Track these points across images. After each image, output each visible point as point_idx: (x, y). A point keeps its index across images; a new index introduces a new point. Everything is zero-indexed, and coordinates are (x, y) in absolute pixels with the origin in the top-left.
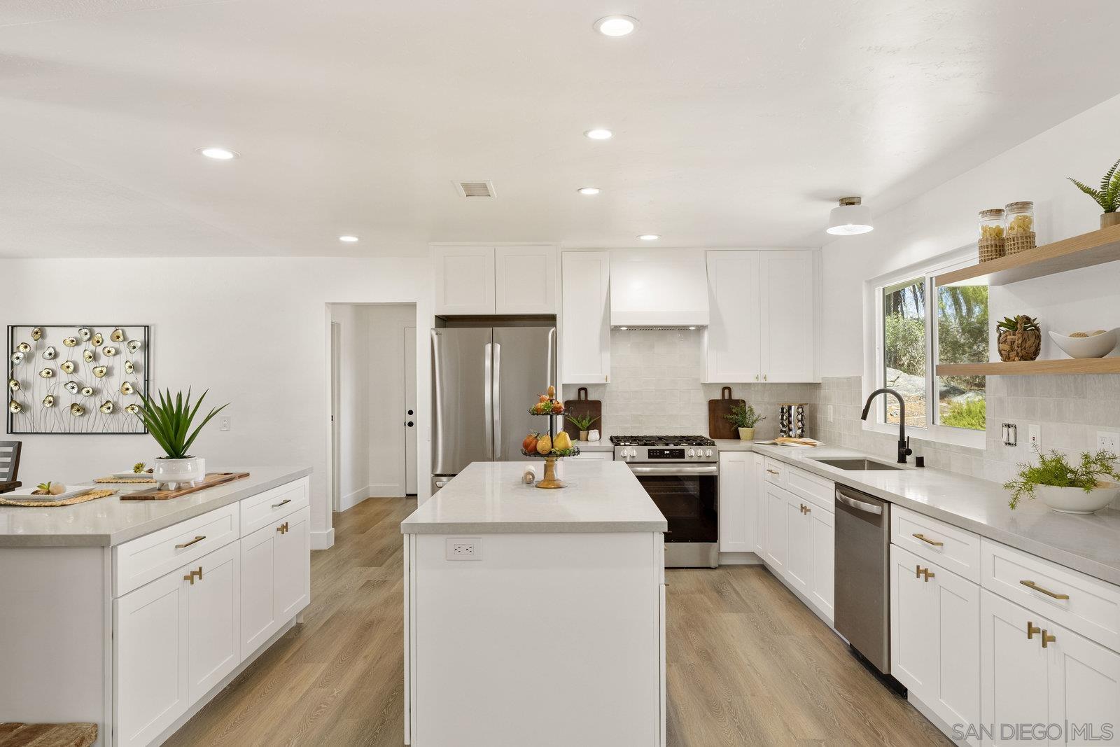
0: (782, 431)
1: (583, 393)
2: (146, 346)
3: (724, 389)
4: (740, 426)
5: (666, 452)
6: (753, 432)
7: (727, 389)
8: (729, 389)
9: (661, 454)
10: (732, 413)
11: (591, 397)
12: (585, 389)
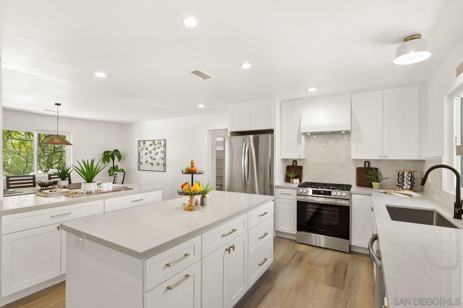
0: (398, 186)
1: (295, 162)
2: (165, 146)
3: (365, 162)
4: (373, 181)
5: (321, 192)
6: (381, 185)
7: (367, 162)
8: (369, 162)
9: (318, 193)
10: (368, 175)
11: (299, 164)
12: (296, 161)
